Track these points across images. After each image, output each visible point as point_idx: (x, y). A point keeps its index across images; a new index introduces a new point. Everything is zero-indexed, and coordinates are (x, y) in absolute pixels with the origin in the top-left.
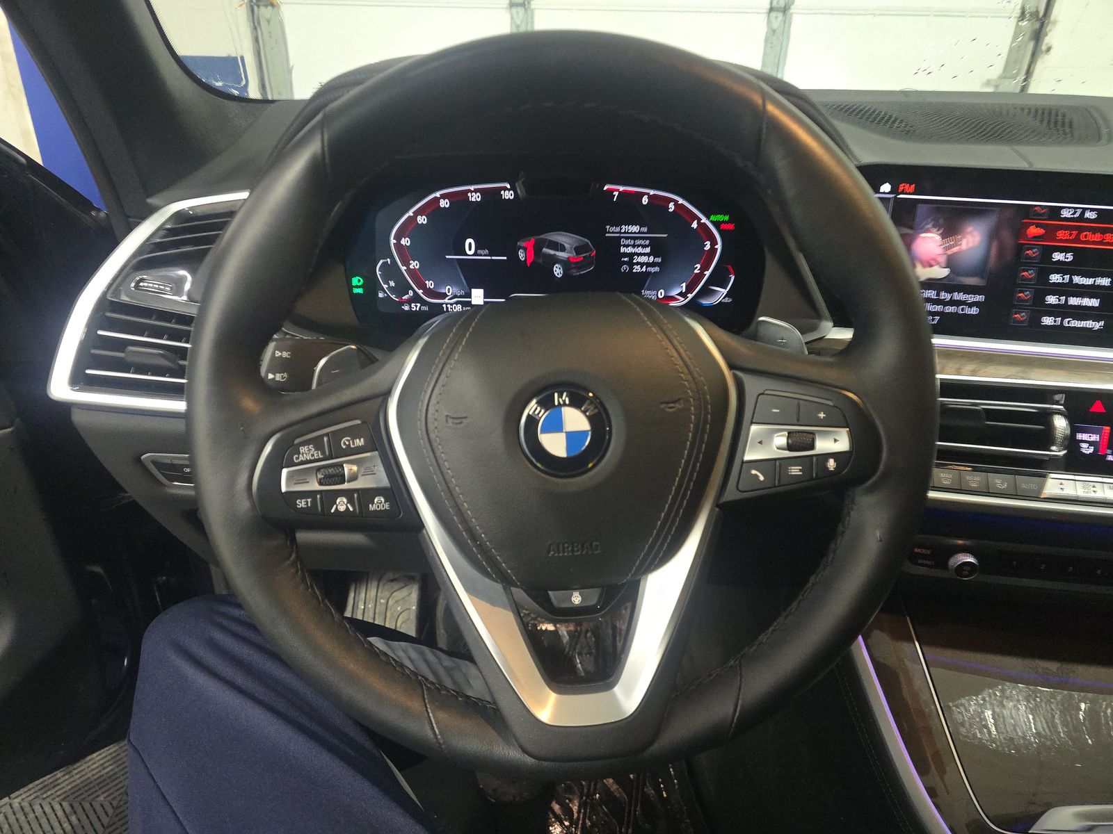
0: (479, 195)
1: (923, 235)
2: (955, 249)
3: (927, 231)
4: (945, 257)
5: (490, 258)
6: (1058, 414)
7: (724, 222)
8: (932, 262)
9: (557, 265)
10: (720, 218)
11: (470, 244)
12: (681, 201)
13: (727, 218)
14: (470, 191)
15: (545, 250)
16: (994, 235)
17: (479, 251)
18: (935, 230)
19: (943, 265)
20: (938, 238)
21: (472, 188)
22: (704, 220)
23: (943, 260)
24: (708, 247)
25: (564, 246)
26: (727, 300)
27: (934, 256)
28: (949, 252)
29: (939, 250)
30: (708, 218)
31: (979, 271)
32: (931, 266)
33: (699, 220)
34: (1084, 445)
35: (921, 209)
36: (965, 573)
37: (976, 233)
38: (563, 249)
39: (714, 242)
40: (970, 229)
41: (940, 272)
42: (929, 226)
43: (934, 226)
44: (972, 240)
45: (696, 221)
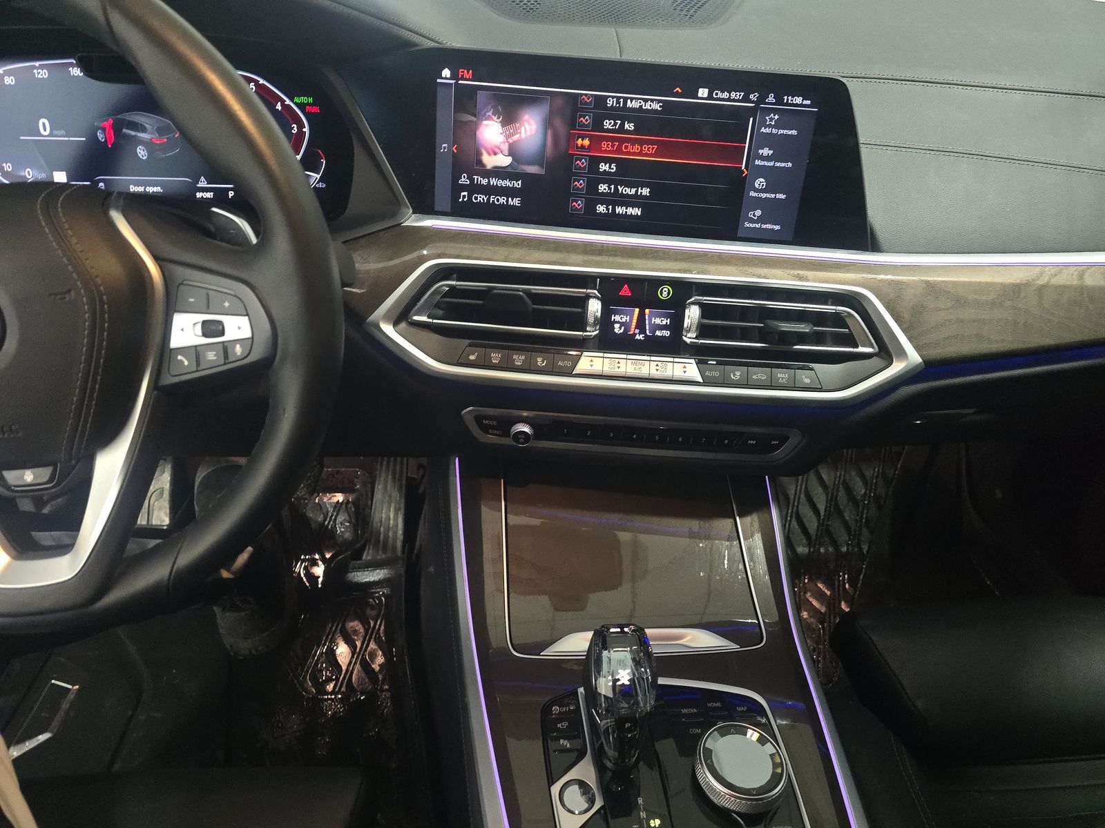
0: (46, 72)
1: (485, 122)
2: (516, 137)
3: (489, 118)
4: (507, 144)
5: (67, 139)
6: (594, 297)
7: (308, 104)
8: (497, 150)
9: (140, 147)
10: (304, 100)
11: (44, 124)
12: (261, 81)
13: (311, 100)
14: (35, 67)
15: (125, 130)
16: (548, 124)
17: (55, 132)
18: (495, 118)
19: (507, 153)
20: (499, 126)
21: (37, 64)
22: (288, 102)
23: (505, 148)
24: (295, 131)
25: (144, 126)
26: (320, 185)
27: (498, 144)
28: (510, 141)
29: (501, 138)
30: (292, 100)
31: (539, 159)
32: (495, 154)
33: (283, 101)
34: (617, 326)
35: (481, 97)
36: (522, 440)
37: (532, 122)
38: (144, 130)
39: (301, 126)
40: (526, 117)
41: (504, 161)
42: (490, 113)
43: (494, 114)
44: (530, 128)
45: (279, 104)
